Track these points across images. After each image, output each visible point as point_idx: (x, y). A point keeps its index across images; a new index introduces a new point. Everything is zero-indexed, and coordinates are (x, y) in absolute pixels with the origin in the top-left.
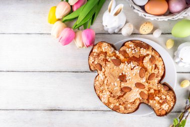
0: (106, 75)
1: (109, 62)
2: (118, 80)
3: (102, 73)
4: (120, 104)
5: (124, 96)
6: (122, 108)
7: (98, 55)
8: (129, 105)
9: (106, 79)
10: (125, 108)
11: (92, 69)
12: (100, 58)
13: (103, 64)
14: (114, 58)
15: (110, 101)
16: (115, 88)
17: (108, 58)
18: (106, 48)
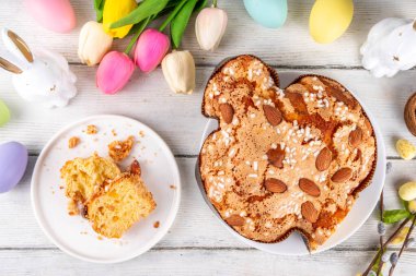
1: (256, 108)
2: (265, 157)
3: (229, 130)
4: (249, 215)
5: (266, 201)
7: (234, 84)
9: (237, 146)
11: (208, 112)
12: (236, 91)
14: (270, 102)
15: (229, 201)
16: (251, 176)
17: (255, 97)
18: (258, 73)
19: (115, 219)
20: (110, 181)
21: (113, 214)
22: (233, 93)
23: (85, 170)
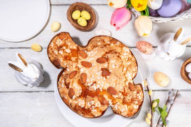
0: (124, 77)
1: (120, 92)
4: (109, 45)
5: (104, 53)
6: (107, 42)
8: (99, 44)
10: (104, 41)
12: (131, 98)
13: (127, 90)
14: (115, 97)
17: (122, 97)
18: (123, 109)
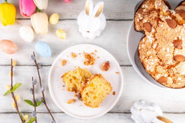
0: (157, 37)
1: (163, 21)
2: (172, 45)
3: (151, 35)
4: (169, 76)
5: (176, 67)
6: (170, 80)
7: (149, 12)
8: (180, 79)
9: (157, 42)
10: (174, 81)
11: (138, 29)
12: (151, 15)
14: (169, 17)
15: (158, 70)
16: (167, 55)
17: (161, 16)
18: (160, 5)
19: (95, 98)
20: (89, 79)
21: (94, 95)
22: (149, 17)
23: (75, 76)
